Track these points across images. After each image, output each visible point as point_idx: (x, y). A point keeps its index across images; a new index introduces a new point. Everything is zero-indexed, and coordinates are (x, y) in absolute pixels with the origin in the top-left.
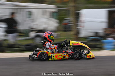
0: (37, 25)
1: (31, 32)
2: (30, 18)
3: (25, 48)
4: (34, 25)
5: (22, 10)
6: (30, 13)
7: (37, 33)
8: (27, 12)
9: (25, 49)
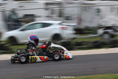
0: (105, 22)
1: (99, 29)
2: (98, 15)
3: (93, 45)
4: (103, 22)
5: (90, 7)
6: (99, 11)
7: (105, 30)
8: (95, 9)
9: (92, 47)
